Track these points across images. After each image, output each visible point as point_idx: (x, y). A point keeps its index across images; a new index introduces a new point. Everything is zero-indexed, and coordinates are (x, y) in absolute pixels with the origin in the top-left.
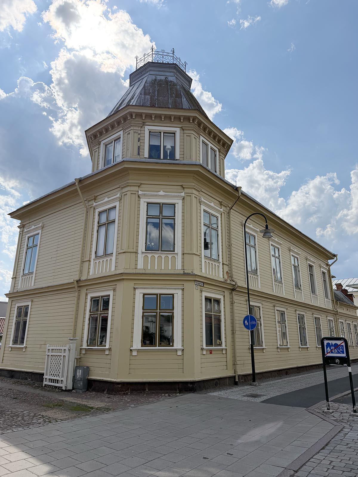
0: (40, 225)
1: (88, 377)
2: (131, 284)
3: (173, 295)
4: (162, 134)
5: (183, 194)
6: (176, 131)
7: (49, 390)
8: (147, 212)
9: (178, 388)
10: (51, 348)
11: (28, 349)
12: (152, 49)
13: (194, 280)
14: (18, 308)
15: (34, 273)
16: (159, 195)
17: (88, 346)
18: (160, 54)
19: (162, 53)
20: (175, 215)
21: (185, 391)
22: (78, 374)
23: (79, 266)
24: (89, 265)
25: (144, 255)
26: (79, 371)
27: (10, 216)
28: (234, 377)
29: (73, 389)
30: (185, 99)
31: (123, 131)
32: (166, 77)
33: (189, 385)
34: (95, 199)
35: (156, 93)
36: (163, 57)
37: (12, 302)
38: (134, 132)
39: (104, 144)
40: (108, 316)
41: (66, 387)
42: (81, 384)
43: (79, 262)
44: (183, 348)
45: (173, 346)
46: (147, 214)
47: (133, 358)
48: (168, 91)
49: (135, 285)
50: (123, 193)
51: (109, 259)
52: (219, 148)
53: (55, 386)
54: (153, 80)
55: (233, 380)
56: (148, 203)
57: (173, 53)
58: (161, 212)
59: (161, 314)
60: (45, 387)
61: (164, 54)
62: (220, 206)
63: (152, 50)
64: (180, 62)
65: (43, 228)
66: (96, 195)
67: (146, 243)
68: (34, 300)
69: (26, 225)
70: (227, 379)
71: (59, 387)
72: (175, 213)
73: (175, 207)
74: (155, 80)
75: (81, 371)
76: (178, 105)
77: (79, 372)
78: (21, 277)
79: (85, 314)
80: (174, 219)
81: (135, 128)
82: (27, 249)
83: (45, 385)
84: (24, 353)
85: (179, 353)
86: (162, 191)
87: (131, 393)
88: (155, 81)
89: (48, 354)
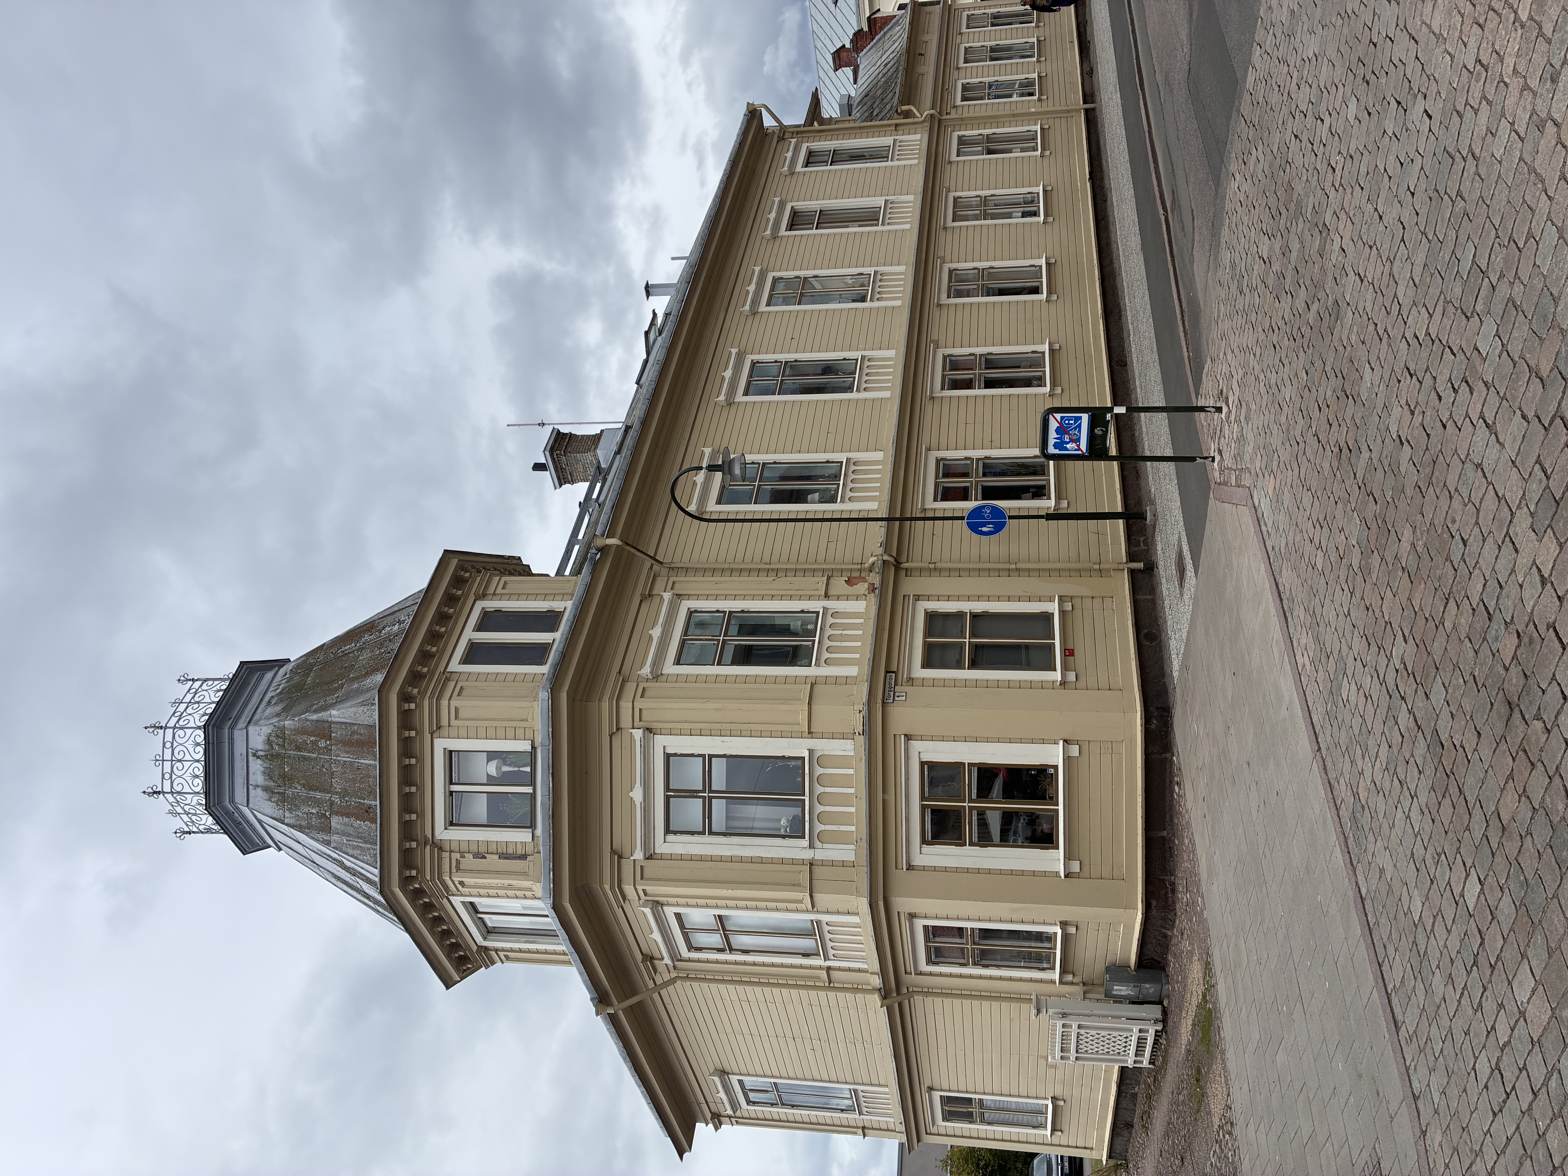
0: (716, 1079)
1: (1133, 968)
2: (899, 877)
3: (922, 764)
4: (455, 788)
5: (638, 734)
6: (445, 749)
7: (1164, 1058)
8: (692, 833)
9: (1161, 754)
10: (1058, 1054)
11: (1058, 1093)
12: (155, 792)
13: (883, 706)
14: (948, 1121)
15: (852, 1087)
16: (645, 801)
17: (1054, 968)
18: (172, 771)
19: (167, 765)
20: (699, 756)
21: (1167, 737)
22: (1123, 993)
23: (840, 995)
24: (839, 969)
25: (818, 844)
26: (1117, 990)
27: (685, 1155)
28: (1132, 572)
29: (1160, 1003)
30: (334, 712)
31: (453, 895)
32: (250, 755)
33: (1153, 727)
34: (652, 958)
35: (318, 795)
36: (180, 761)
37: (931, 1134)
38: (458, 869)
39: (485, 939)
40: (980, 929)
41: (1156, 1021)
42: (1148, 986)
43: (831, 994)
44: (1061, 742)
45: (1056, 767)
46: (699, 833)
47: (1086, 869)
48: (305, 759)
49: (900, 866)
50: (640, 899)
51: (826, 928)
52: (472, 598)
53: (1154, 1044)
54: (267, 797)
55: (1140, 576)
56: (668, 831)
57: (161, 727)
58: (692, 794)
59: (974, 796)
60: (1156, 1063)
61: (168, 756)
62: (656, 600)
63: (159, 793)
64: (187, 699)
65: (723, 1073)
66: (639, 957)
67: (784, 837)
68: (927, 1083)
69: (713, 1110)
70: (1139, 597)
71: (1156, 1035)
72: (692, 755)
73: (675, 755)
74: (266, 789)
75: (1115, 987)
76: (355, 737)
77: (1120, 990)
78: (862, 1117)
79: (971, 977)
80: (711, 757)
81: (446, 867)
82: (783, 1104)
83: (1150, 1063)
84: (1069, 1102)
85: (1074, 750)
86: (631, 794)
87: (1171, 875)
88: (273, 793)
89: (1073, 1058)
